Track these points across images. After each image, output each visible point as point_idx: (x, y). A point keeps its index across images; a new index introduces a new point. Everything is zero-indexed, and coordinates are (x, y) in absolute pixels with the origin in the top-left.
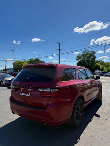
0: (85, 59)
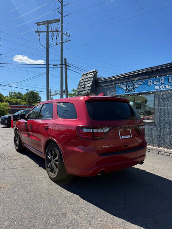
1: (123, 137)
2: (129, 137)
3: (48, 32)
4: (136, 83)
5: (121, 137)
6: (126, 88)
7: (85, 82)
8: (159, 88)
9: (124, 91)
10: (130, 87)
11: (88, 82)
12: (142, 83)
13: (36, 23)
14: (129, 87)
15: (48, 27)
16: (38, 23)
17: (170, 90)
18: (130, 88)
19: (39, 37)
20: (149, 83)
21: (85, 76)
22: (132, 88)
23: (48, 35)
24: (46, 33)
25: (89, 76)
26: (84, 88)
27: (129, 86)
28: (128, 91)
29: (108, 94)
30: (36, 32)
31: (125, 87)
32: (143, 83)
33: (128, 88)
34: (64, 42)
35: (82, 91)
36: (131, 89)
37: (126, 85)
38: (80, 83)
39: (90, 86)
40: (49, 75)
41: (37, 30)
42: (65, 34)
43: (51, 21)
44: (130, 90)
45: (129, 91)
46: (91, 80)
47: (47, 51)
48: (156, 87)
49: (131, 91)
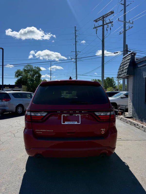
0: (27, 76)
1: (66, 123)
2: (76, 123)
3: (103, 26)
5: (64, 122)
7: (124, 65)
11: (126, 65)
13: (94, 21)
15: (103, 21)
16: (95, 20)
19: (96, 31)
21: (125, 59)
23: (103, 29)
24: (102, 27)
25: (127, 59)
26: (123, 71)
29: (144, 75)
30: (94, 28)
34: (126, 30)
35: (121, 75)
38: (120, 66)
39: (127, 68)
40: (104, 62)
41: (95, 26)
42: (128, 22)
43: (105, 15)
46: (128, 62)
47: (102, 42)
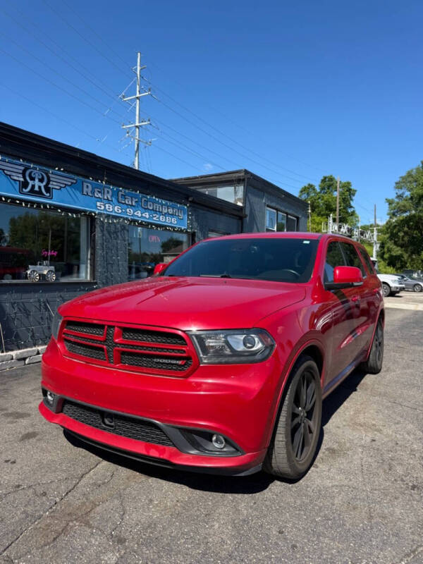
4: (54, 176)
6: (22, 179)
8: (103, 207)
9: (17, 186)
10: (37, 180)
12: (70, 184)
14: (32, 179)
17: (121, 217)
18: (37, 183)
20: (85, 189)
22: (42, 185)
27: (33, 175)
28: (29, 192)
31: (21, 176)
32: (72, 183)
33: (31, 183)
36: (40, 187)
37: (23, 168)
44: (36, 189)
45: (32, 192)
48: (98, 204)
49: (39, 193)
